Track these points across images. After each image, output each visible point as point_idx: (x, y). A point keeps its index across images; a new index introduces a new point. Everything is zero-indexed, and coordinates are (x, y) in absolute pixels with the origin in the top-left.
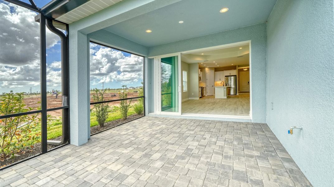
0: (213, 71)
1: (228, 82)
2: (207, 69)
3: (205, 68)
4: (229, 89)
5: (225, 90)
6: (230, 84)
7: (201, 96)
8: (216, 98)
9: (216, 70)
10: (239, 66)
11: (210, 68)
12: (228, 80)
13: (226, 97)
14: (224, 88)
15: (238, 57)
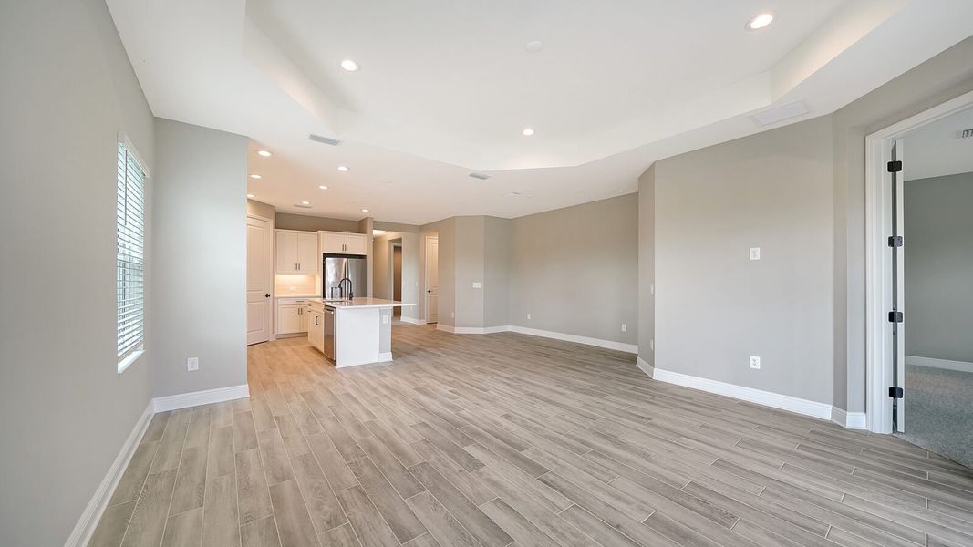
0: (271, 224)
5: (388, 319)
10: (375, 224)
11: (261, 207)
13: (388, 357)
14: (382, 312)
15: (472, 175)
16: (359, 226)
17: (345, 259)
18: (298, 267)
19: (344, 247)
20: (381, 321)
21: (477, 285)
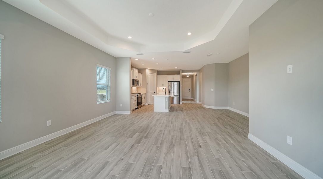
0: (155, 74)
1: (171, 88)
2: (148, 71)
3: (145, 69)
4: (171, 99)
5: (167, 100)
6: (173, 91)
7: (136, 107)
8: (155, 111)
9: (159, 73)
10: (183, 71)
11: (152, 71)
12: (172, 85)
13: (167, 111)
14: (166, 98)
15: (184, 53)
16: (178, 72)
17: (173, 83)
18: (163, 85)
19: (174, 79)
20: (165, 100)
21: (212, 90)
